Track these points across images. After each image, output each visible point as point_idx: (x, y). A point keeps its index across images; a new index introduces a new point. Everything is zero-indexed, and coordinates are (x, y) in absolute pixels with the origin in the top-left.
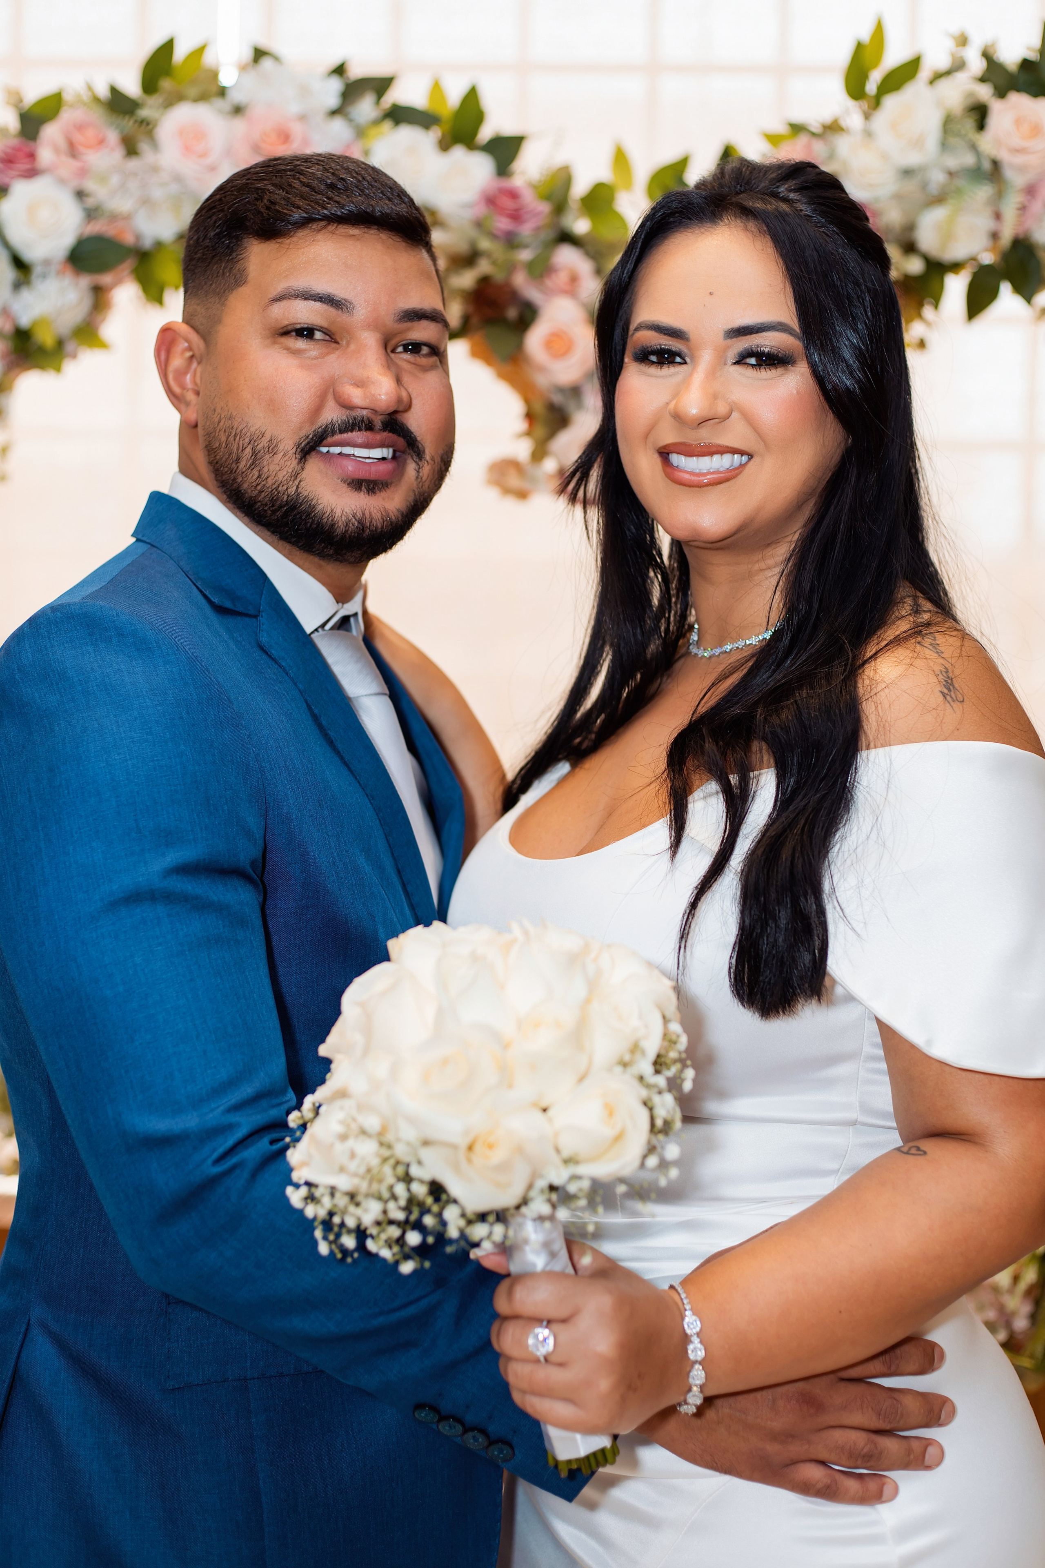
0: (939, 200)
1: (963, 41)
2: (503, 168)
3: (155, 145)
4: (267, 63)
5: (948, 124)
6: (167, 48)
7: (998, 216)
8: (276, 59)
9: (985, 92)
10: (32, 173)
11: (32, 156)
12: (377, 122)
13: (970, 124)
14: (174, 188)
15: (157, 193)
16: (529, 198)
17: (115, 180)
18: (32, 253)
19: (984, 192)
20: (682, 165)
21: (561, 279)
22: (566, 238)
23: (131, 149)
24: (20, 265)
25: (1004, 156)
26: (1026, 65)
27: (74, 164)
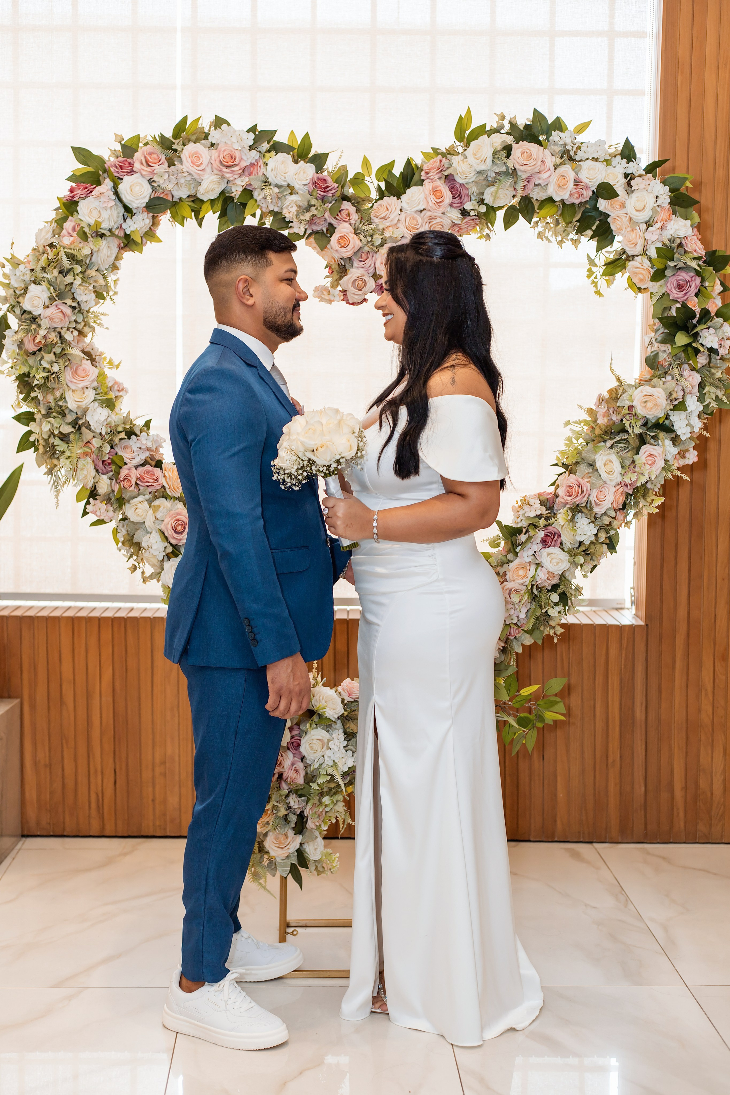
0: (492, 184)
1: (503, 118)
2: (319, 169)
3: (181, 162)
4: (224, 126)
5: (495, 153)
6: (185, 119)
7: (515, 189)
8: (229, 124)
9: (509, 140)
10: (132, 172)
11: (131, 165)
12: (269, 151)
13: (504, 154)
14: (189, 178)
15: (182, 181)
16: (330, 182)
17: (166, 176)
18: (132, 205)
19: (510, 181)
20: (392, 164)
21: (344, 214)
22: (345, 198)
23: (171, 163)
24: (127, 209)
25: (517, 167)
26: (527, 126)
27: (149, 169)
